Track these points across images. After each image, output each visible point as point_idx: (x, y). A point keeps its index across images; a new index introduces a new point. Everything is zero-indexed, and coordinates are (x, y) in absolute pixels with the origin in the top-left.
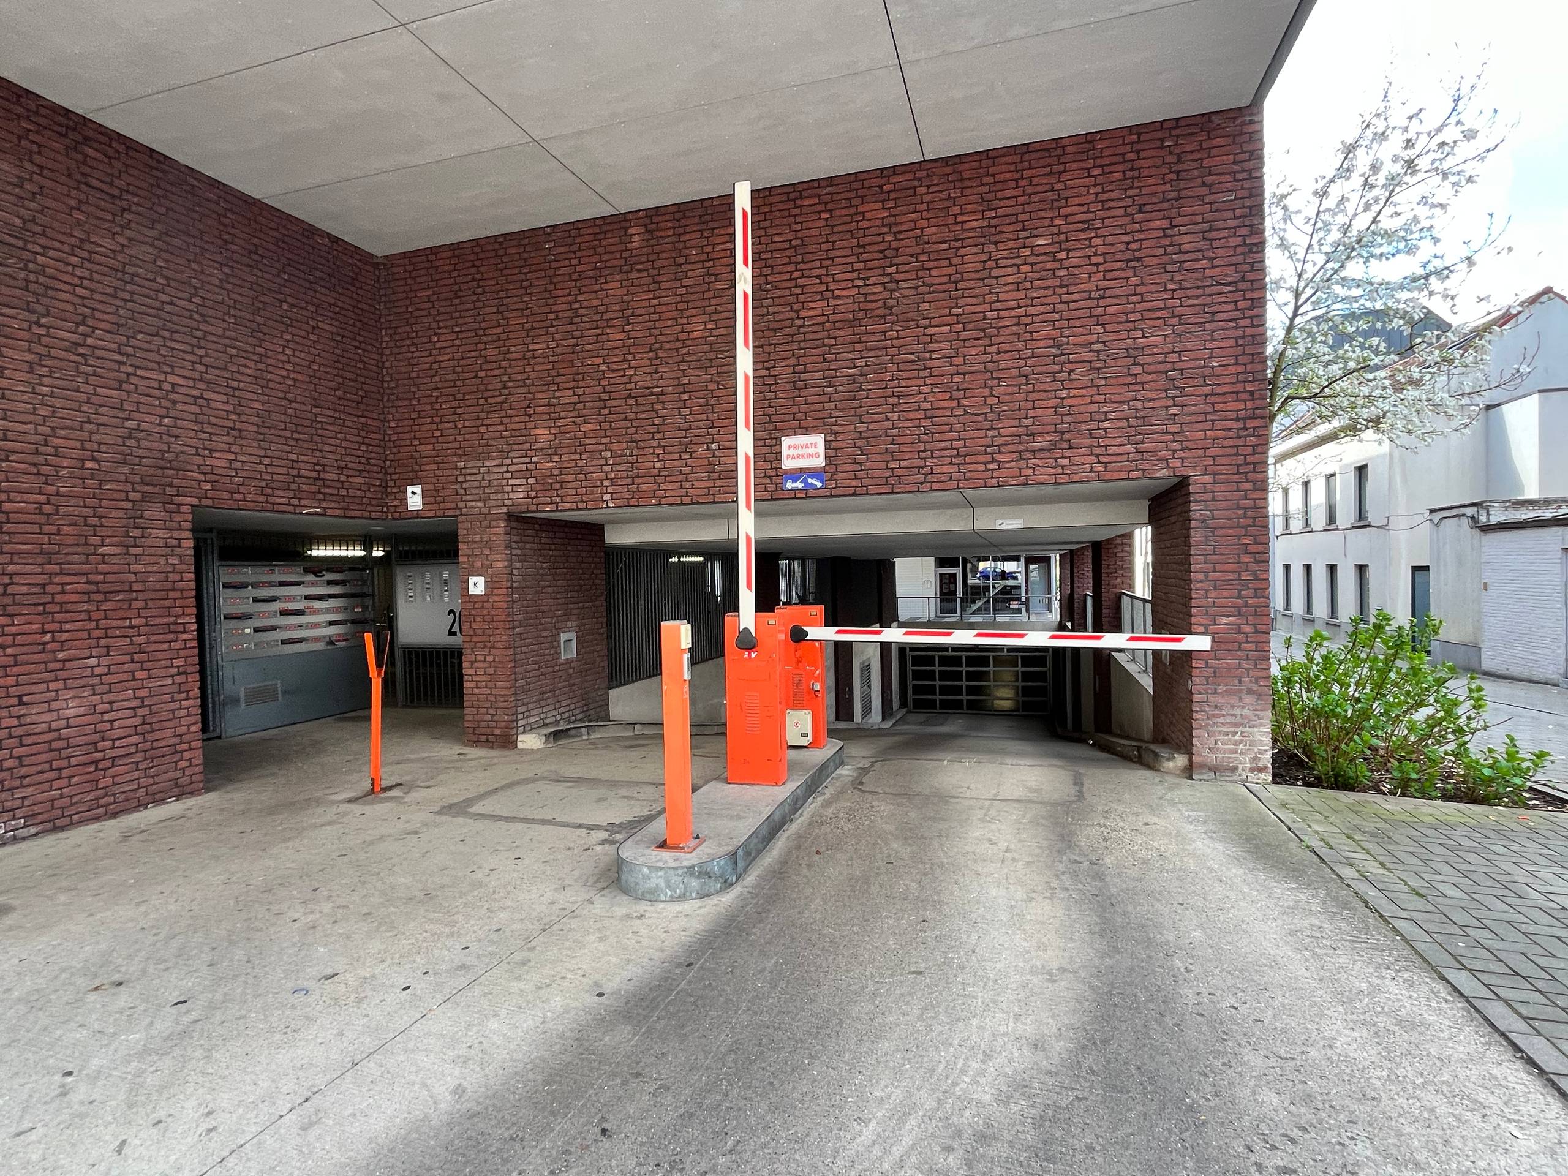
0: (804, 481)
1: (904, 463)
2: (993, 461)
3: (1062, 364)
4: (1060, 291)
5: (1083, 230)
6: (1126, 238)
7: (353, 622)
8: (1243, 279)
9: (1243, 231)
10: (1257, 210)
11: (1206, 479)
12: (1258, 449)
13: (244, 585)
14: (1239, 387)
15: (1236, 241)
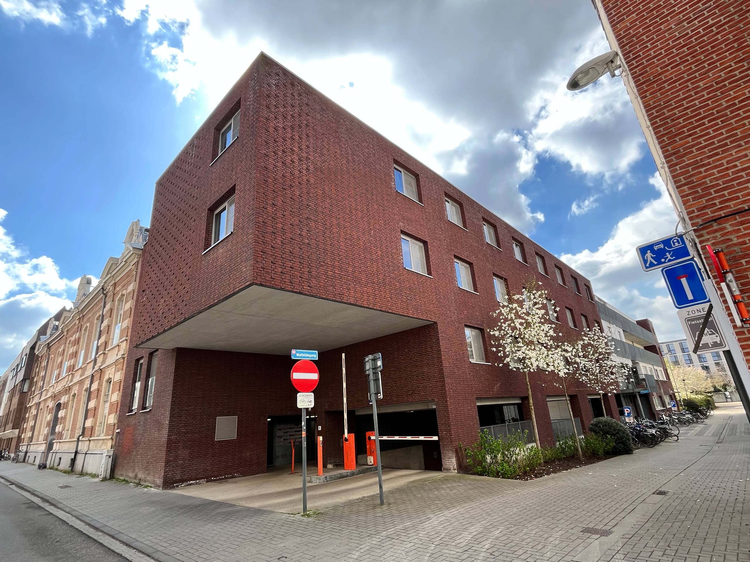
1: (387, 398)
2: (403, 397)
3: (412, 376)
4: (410, 360)
5: (413, 348)
6: (420, 349)
8: (438, 357)
9: (437, 347)
10: (439, 343)
11: (437, 400)
12: (445, 393)
13: (282, 429)
14: (440, 380)
15: (436, 349)
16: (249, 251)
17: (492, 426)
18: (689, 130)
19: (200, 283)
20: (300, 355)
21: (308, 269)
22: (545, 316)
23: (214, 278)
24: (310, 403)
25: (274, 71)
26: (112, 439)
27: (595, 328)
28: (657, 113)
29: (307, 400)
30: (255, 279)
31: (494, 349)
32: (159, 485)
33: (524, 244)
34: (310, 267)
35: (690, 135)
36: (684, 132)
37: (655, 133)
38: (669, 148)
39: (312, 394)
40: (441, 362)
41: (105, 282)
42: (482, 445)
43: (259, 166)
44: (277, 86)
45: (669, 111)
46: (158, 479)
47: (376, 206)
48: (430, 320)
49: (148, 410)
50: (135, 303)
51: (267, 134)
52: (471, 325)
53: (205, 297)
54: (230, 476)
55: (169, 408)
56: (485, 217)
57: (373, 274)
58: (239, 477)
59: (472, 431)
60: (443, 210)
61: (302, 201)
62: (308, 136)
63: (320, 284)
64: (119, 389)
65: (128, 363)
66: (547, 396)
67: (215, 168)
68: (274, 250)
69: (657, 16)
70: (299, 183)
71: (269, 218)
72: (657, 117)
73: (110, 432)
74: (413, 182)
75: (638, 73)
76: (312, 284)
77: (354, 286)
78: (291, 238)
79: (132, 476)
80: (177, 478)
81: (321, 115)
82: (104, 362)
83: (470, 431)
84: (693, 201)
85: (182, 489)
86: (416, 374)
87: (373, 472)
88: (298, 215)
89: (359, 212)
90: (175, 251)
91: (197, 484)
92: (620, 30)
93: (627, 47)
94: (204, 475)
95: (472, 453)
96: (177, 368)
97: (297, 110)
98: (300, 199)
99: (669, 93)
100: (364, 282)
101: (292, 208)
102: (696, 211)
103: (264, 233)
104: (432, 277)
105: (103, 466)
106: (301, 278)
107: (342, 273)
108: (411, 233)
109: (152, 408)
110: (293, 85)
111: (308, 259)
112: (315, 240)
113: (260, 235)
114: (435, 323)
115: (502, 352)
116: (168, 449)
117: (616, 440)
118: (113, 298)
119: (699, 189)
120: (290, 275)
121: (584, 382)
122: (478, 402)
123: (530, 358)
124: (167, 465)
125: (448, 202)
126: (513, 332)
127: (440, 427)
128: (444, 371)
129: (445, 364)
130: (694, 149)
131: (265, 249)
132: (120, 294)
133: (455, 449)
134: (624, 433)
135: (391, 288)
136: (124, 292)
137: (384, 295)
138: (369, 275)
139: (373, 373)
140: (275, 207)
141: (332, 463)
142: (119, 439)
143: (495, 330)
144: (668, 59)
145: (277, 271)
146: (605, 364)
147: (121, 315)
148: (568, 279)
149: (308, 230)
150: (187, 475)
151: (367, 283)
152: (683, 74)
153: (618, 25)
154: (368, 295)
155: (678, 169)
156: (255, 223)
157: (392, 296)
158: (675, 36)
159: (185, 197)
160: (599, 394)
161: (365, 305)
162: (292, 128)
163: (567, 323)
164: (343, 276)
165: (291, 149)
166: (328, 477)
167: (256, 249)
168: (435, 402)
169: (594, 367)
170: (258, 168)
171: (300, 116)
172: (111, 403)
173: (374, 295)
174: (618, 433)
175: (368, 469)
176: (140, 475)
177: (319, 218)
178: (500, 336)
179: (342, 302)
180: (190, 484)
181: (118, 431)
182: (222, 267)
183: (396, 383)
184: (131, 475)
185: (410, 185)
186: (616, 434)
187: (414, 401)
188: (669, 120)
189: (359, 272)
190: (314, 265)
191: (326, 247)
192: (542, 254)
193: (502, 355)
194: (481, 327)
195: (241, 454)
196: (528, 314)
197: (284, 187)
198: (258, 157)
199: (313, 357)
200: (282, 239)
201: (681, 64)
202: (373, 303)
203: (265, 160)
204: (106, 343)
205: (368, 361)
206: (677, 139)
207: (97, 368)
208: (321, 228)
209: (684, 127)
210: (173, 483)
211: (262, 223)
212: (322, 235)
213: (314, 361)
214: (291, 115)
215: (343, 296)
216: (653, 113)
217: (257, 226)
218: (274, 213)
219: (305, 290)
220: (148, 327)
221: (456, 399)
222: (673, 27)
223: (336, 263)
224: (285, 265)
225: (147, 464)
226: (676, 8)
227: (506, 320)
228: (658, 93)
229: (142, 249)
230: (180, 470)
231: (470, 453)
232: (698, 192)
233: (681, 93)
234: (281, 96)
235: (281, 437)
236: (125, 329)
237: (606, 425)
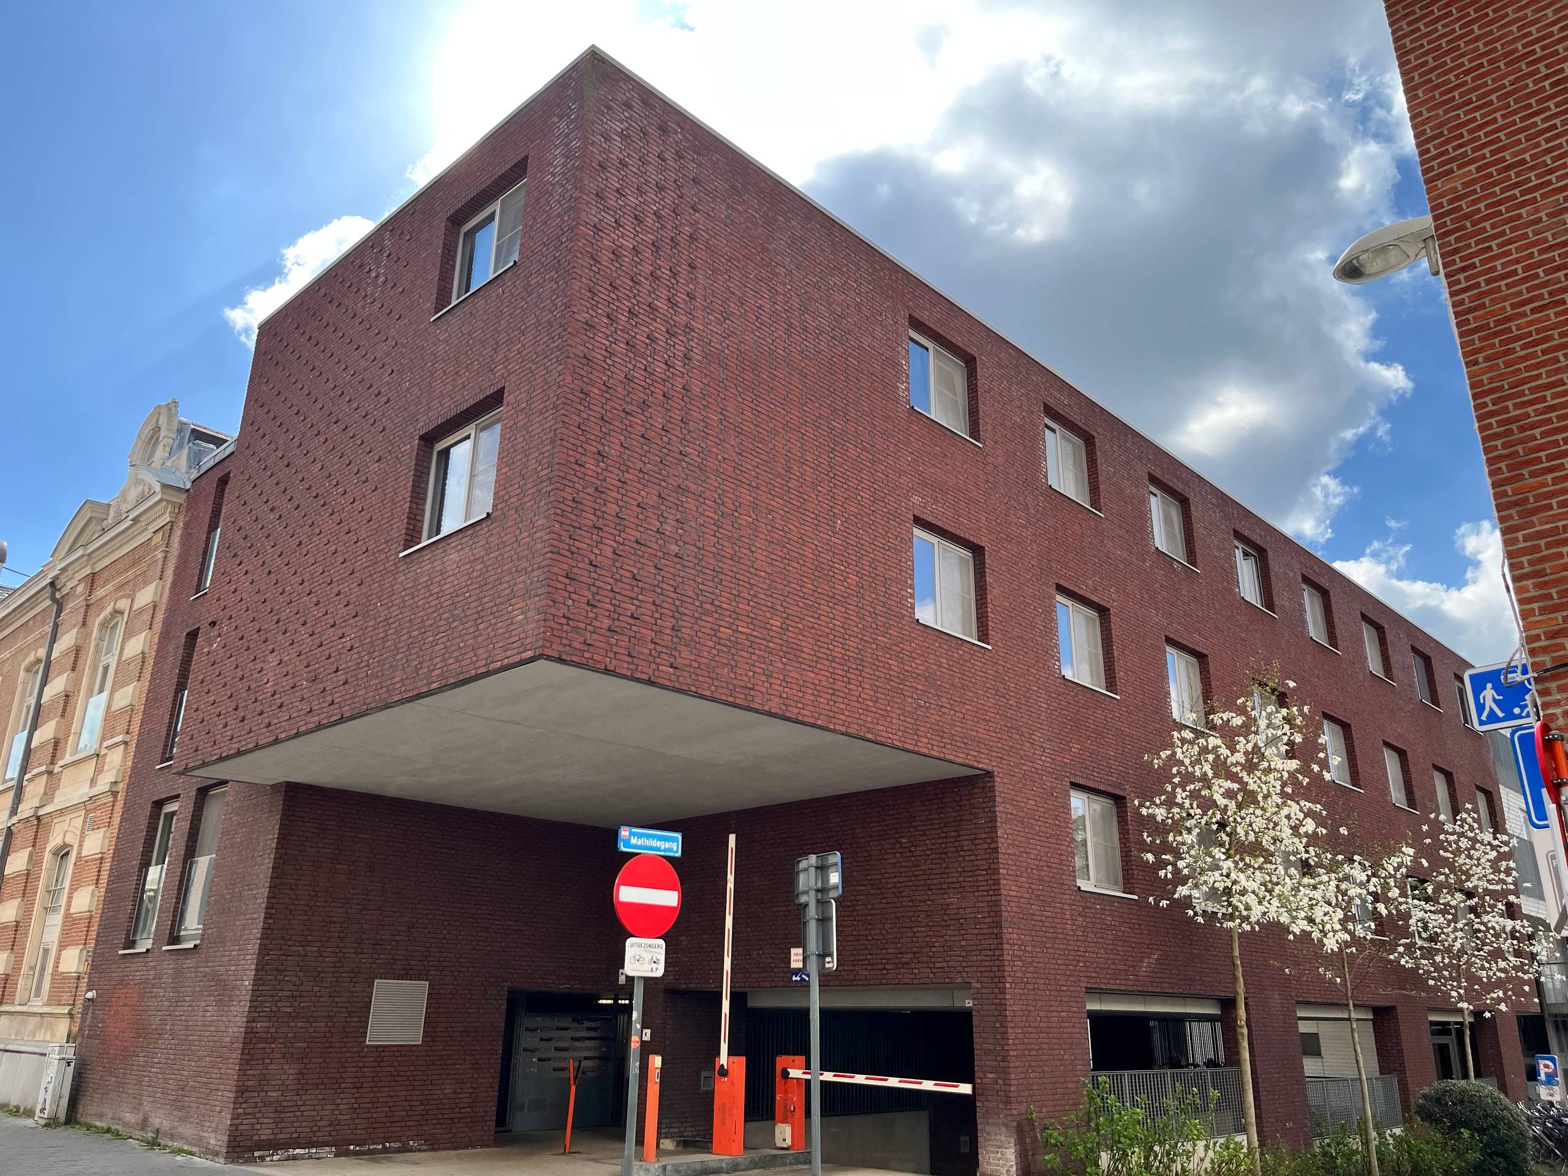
0: (801, 976)
1: (846, 968)
2: (884, 969)
3: (914, 912)
4: (913, 869)
5: (921, 835)
6: (940, 841)
7: (600, 1058)
8: (990, 868)
9: (989, 841)
10: (994, 829)
11: (978, 985)
12: (1001, 969)
13: (536, 1030)
14: (990, 931)
15: (986, 846)
16: (535, 573)
17: (1126, 1073)
18: (1549, 458)
19: (391, 631)
20: (639, 843)
21: (673, 621)
22: (1300, 777)
23: (431, 625)
24: (654, 966)
25: (620, 97)
26: (71, 1015)
27: (1464, 815)
28: (1493, 405)
29: (647, 956)
30: (548, 645)
31: (1150, 857)
32: (217, 1148)
33: (1270, 553)
34: (677, 615)
35: (1550, 470)
36: (1539, 460)
37: (1485, 449)
38: (1509, 489)
39: (661, 942)
40: (997, 882)
41: (64, 570)
42: (1090, 1120)
43: (572, 355)
44: (624, 136)
45: (1517, 406)
46: (213, 1135)
47: (853, 453)
48: (976, 764)
49: (190, 945)
50: (156, 640)
51: (594, 268)
52: (1090, 784)
53: (404, 669)
54: (398, 1145)
55: (253, 947)
56: (1158, 474)
57: (831, 637)
58: (419, 1150)
59: (1069, 1079)
60: (1034, 458)
61: (668, 444)
62: (692, 266)
63: (699, 659)
64: (98, 880)
65: (127, 809)
66: (1298, 1002)
67: (446, 330)
68: (595, 572)
69: (1516, 185)
70: (664, 396)
71: (589, 490)
72: (1492, 414)
73: (66, 997)
74: (959, 380)
75: (1467, 305)
76: (679, 660)
77: (781, 666)
78: (637, 542)
79: (133, 1121)
80: (263, 1137)
81: (728, 207)
82: (48, 795)
83: (1062, 1080)
84: (1540, 614)
85: (274, 1166)
86: (925, 908)
87: (787, 1168)
88: (657, 481)
89: (808, 469)
90: (317, 531)
91: (311, 1158)
92: (1442, 195)
93: (1452, 238)
94: (330, 1135)
95: (1061, 1139)
96: (283, 838)
97: (670, 197)
98: (665, 439)
99: (1522, 366)
100: (807, 657)
101: (644, 463)
102: (1543, 638)
103: (574, 527)
104: (990, 647)
105: (51, 1087)
106: (656, 643)
107: (754, 633)
108: (940, 524)
109: (202, 940)
110: (663, 130)
111: (674, 596)
112: (695, 545)
113: (563, 533)
114: (989, 774)
115: (1170, 868)
116: (243, 1057)
117: (1486, 1146)
118: (85, 618)
119: (1553, 591)
120: (630, 637)
121: (1421, 971)
122: (1092, 1001)
123: (1243, 892)
124: (241, 1100)
125: (1053, 431)
126: (1205, 813)
127: (981, 1060)
128: (1003, 908)
129: (1008, 888)
130: (1554, 502)
131: (575, 570)
132: (109, 609)
133: (1015, 1124)
134: (1510, 1127)
135: (877, 673)
136: (123, 604)
137: (857, 694)
138: (821, 639)
139: (818, 901)
140: (603, 462)
141: (672, 1137)
142: (93, 1018)
143: (1156, 805)
144: (1528, 290)
145: (598, 624)
146: (1482, 923)
147: (106, 669)
148: (1403, 657)
149: (677, 521)
150: (288, 1130)
151: (815, 659)
152: (1552, 329)
153: (1439, 183)
154: (816, 693)
155: (1521, 538)
156: (555, 504)
157: (879, 695)
158: (1546, 240)
159: (351, 387)
160: (1461, 1011)
161: (806, 719)
162: (656, 247)
163: (1385, 792)
164: (757, 640)
165: (649, 306)
166: (669, 1168)
167: (555, 569)
168: (972, 991)
169: (1450, 929)
170: (569, 361)
171: (677, 215)
172: (67, 915)
173: (830, 691)
174: (1493, 1127)
175: (775, 1157)
176: (156, 1121)
177: (708, 486)
178: (1170, 821)
179: (748, 709)
180: (295, 1158)
181: (90, 995)
182: (457, 600)
183: (869, 927)
184: (128, 1117)
185: (951, 387)
186: (1488, 1128)
187: (916, 981)
188: (1514, 427)
189: (796, 631)
190: (687, 612)
191: (720, 564)
192: (1324, 582)
193: (1169, 876)
194: (1117, 792)
195: (430, 1087)
196: (1250, 767)
197: (629, 408)
198: (569, 330)
199: (671, 850)
200: (614, 544)
201: (1550, 305)
202: (826, 713)
203: (586, 338)
204: (57, 745)
205: (806, 870)
206: (1525, 472)
207: (26, 809)
208: (712, 515)
209: (1540, 448)
210: (251, 1150)
211: (570, 503)
212: (712, 533)
213: (670, 859)
214: (655, 214)
215: (752, 693)
216: (1485, 405)
217: (559, 511)
218: (601, 477)
219: (661, 674)
220: (226, 726)
221: (1031, 987)
222: (1545, 218)
223: (741, 606)
224: (618, 610)
225: (180, 1092)
226: (1553, 177)
227: (1188, 778)
228: (1500, 361)
229: (187, 491)
230: (273, 1115)
231: (1055, 1136)
232: (1552, 598)
233: (1543, 370)
234: (633, 163)
235: (533, 1051)
236: (122, 711)
237: (1462, 1102)
